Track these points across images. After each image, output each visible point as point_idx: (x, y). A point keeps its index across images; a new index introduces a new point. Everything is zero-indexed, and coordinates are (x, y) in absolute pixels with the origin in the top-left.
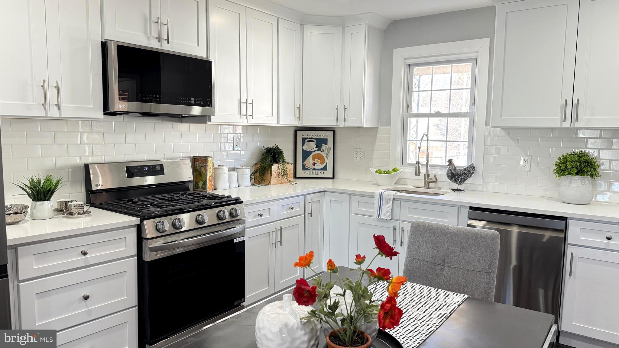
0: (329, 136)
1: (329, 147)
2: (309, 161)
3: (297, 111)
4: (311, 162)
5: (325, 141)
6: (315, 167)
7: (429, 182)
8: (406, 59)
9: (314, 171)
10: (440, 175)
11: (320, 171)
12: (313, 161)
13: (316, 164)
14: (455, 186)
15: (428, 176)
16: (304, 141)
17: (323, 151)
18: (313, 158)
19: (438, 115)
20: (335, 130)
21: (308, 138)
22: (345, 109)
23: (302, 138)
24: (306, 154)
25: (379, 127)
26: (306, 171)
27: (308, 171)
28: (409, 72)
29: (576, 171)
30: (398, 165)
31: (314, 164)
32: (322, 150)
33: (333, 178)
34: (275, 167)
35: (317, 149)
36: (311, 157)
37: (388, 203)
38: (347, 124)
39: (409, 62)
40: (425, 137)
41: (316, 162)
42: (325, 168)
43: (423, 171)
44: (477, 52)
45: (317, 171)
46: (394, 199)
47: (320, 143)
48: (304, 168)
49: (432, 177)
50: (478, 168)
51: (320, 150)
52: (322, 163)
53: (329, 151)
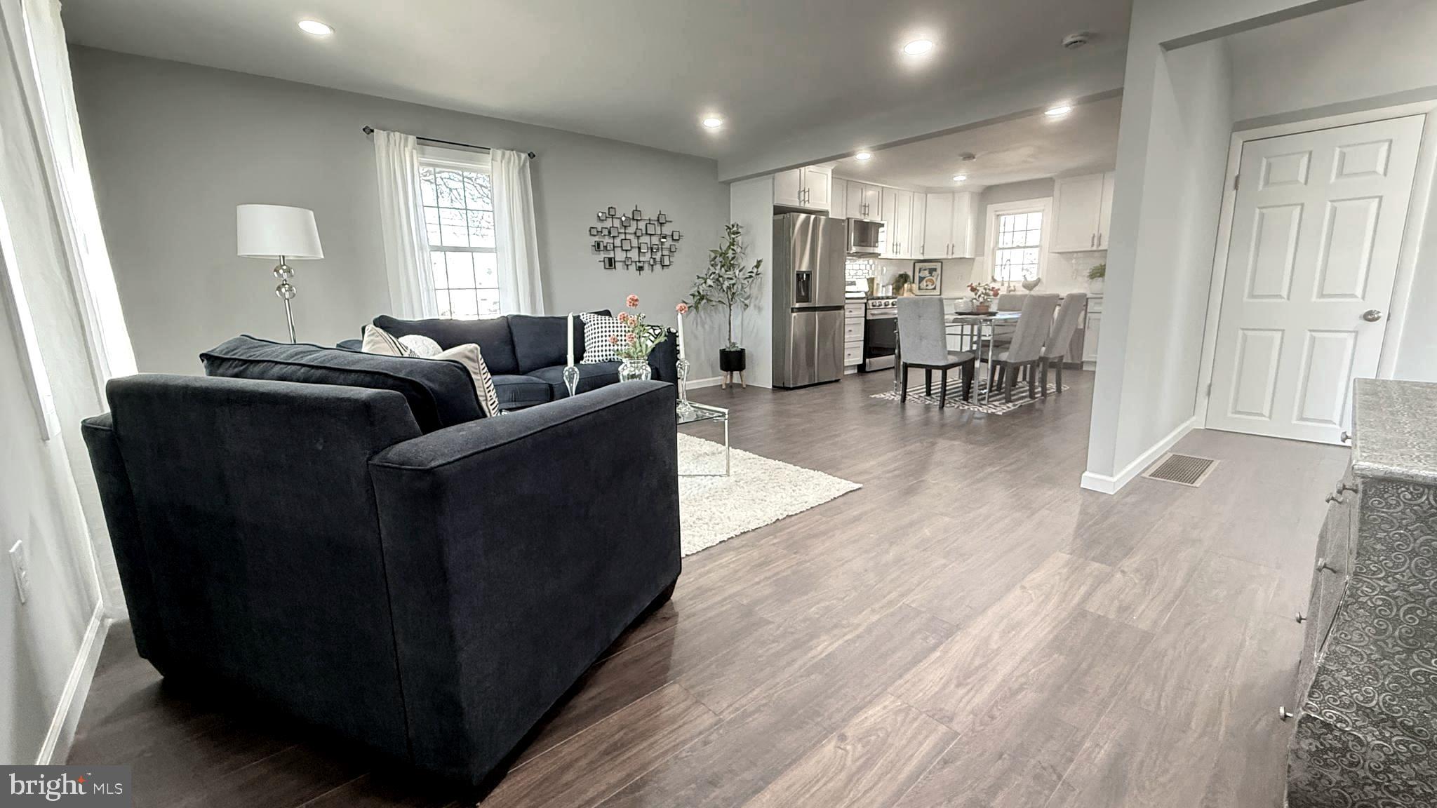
0: (938, 265)
1: (938, 273)
2: (924, 284)
3: (922, 249)
4: (925, 284)
5: (935, 270)
6: (928, 288)
8: (996, 211)
16: (920, 270)
17: (933, 277)
18: (926, 282)
19: (1018, 247)
20: (944, 260)
21: (924, 267)
22: (953, 246)
23: (918, 267)
24: (921, 279)
25: (976, 257)
26: (921, 291)
28: (998, 220)
29: (1098, 275)
31: (927, 286)
33: (940, 294)
34: (906, 285)
35: (929, 275)
36: (924, 281)
38: (954, 256)
39: (998, 213)
40: (1008, 262)
42: (935, 289)
43: (1006, 285)
44: (1045, 206)
45: (929, 291)
47: (932, 271)
48: (920, 289)
49: (1012, 288)
50: (1044, 280)
51: (931, 276)
52: (932, 285)
53: (938, 275)
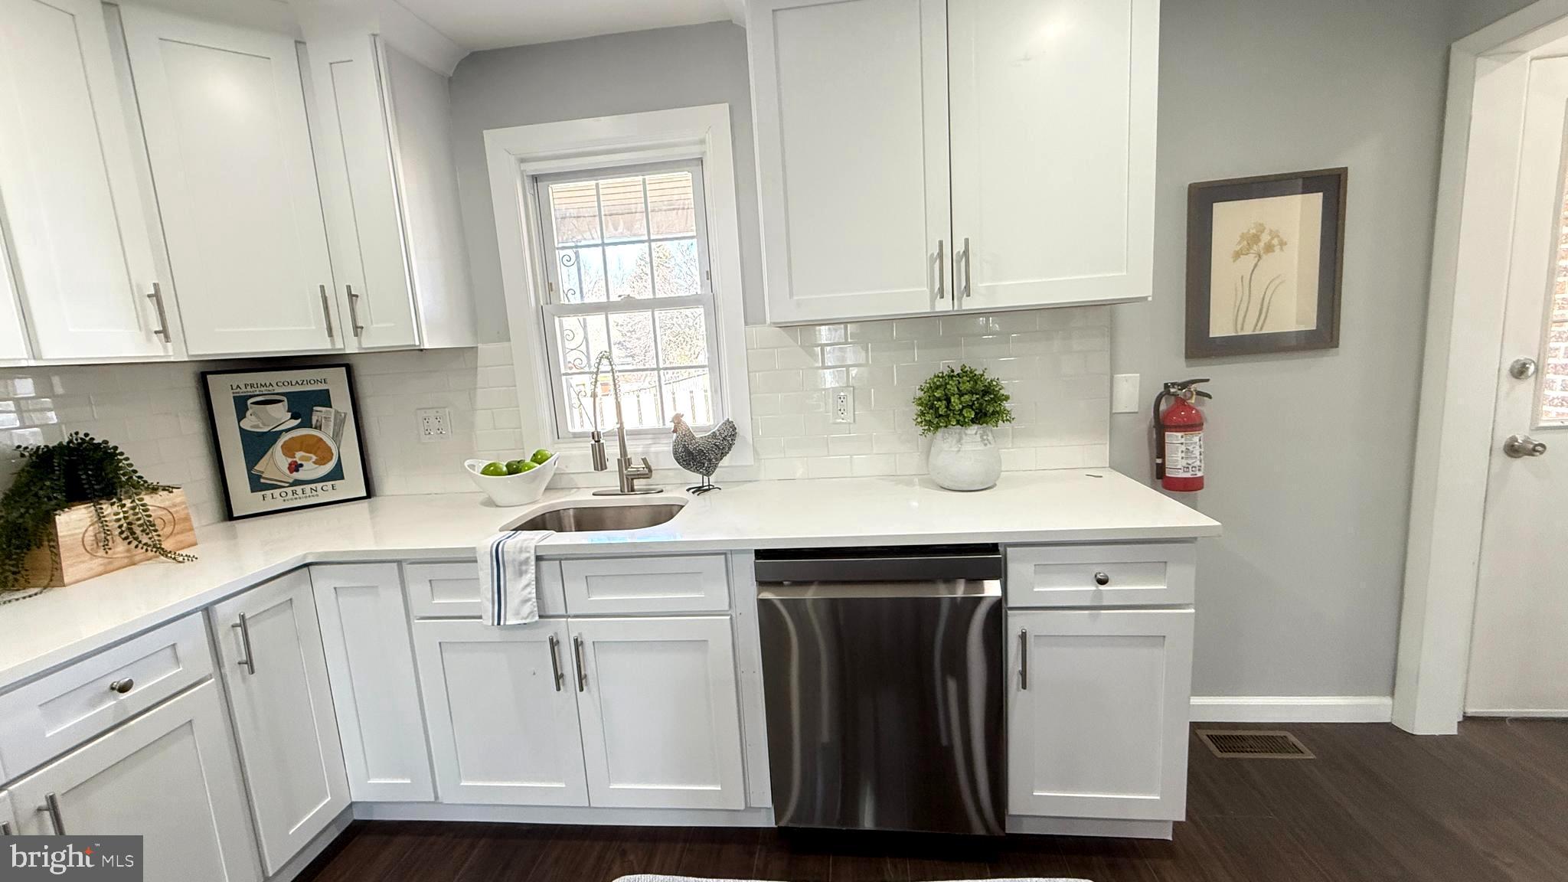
0: (335, 381)
1: (337, 412)
2: (275, 463)
3: (148, 307)
4: (283, 462)
5: (323, 398)
6: (300, 475)
7: (632, 478)
8: (523, 161)
9: (299, 489)
10: (657, 453)
11: (319, 485)
12: (290, 460)
13: (301, 465)
14: (696, 479)
15: (628, 462)
16: (241, 403)
17: (319, 427)
18: (288, 450)
19: (629, 304)
20: (352, 361)
21: (258, 393)
22: (352, 297)
23: (232, 395)
24: (256, 445)
25: (480, 346)
26: (268, 493)
27: (276, 492)
28: (537, 196)
29: (971, 416)
30: (546, 445)
31: (295, 467)
32: (314, 422)
33: (370, 494)
34: (72, 518)
35: (297, 422)
36: (278, 447)
37: (521, 573)
38: (370, 342)
39: (533, 167)
40: (605, 361)
41: (299, 462)
42: (337, 474)
43: (612, 451)
44: (702, 142)
45: (307, 487)
46: (539, 559)
47: (303, 406)
48: (257, 484)
49: (637, 464)
50: (744, 428)
51: (307, 423)
52: (321, 462)
53: (340, 423)
